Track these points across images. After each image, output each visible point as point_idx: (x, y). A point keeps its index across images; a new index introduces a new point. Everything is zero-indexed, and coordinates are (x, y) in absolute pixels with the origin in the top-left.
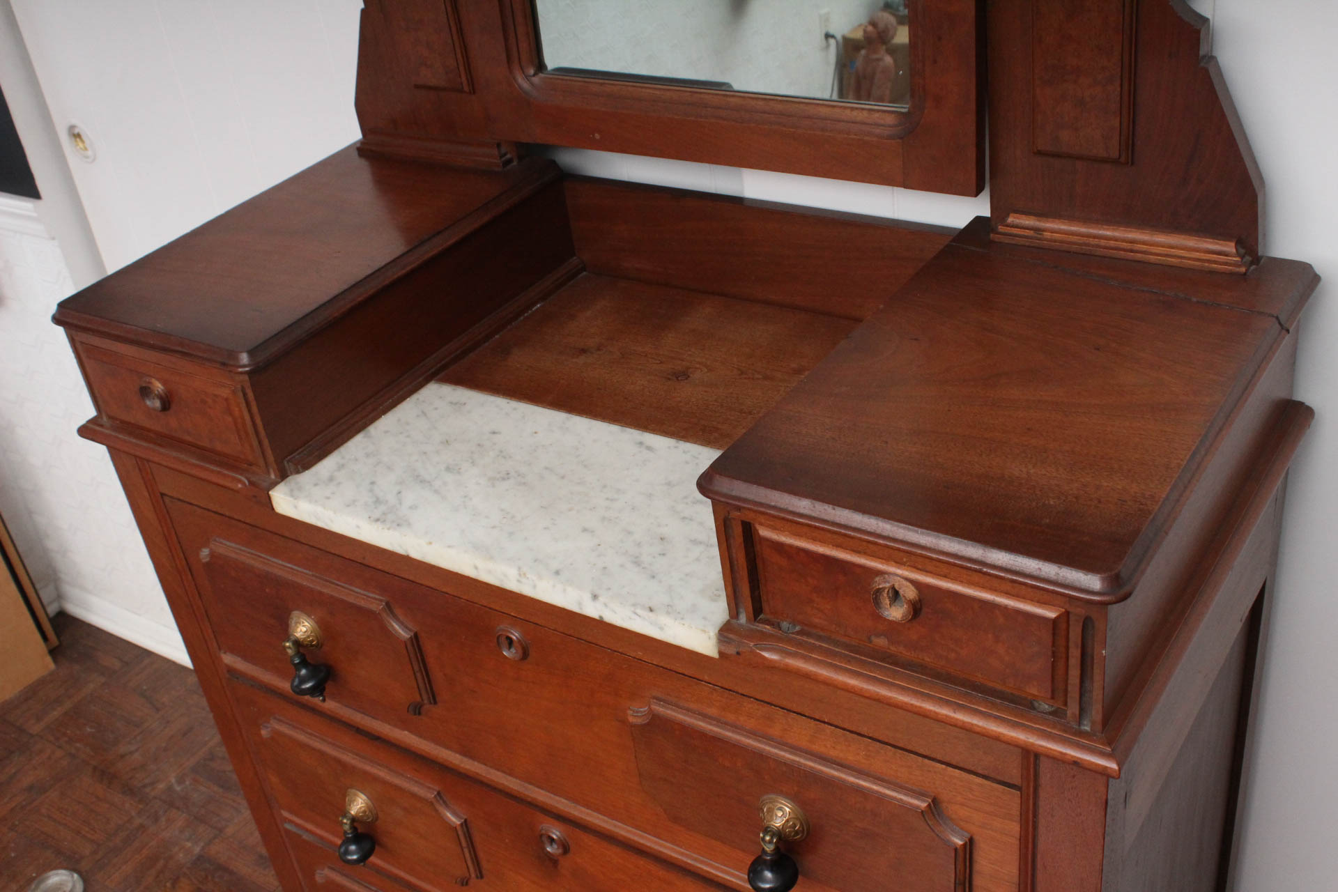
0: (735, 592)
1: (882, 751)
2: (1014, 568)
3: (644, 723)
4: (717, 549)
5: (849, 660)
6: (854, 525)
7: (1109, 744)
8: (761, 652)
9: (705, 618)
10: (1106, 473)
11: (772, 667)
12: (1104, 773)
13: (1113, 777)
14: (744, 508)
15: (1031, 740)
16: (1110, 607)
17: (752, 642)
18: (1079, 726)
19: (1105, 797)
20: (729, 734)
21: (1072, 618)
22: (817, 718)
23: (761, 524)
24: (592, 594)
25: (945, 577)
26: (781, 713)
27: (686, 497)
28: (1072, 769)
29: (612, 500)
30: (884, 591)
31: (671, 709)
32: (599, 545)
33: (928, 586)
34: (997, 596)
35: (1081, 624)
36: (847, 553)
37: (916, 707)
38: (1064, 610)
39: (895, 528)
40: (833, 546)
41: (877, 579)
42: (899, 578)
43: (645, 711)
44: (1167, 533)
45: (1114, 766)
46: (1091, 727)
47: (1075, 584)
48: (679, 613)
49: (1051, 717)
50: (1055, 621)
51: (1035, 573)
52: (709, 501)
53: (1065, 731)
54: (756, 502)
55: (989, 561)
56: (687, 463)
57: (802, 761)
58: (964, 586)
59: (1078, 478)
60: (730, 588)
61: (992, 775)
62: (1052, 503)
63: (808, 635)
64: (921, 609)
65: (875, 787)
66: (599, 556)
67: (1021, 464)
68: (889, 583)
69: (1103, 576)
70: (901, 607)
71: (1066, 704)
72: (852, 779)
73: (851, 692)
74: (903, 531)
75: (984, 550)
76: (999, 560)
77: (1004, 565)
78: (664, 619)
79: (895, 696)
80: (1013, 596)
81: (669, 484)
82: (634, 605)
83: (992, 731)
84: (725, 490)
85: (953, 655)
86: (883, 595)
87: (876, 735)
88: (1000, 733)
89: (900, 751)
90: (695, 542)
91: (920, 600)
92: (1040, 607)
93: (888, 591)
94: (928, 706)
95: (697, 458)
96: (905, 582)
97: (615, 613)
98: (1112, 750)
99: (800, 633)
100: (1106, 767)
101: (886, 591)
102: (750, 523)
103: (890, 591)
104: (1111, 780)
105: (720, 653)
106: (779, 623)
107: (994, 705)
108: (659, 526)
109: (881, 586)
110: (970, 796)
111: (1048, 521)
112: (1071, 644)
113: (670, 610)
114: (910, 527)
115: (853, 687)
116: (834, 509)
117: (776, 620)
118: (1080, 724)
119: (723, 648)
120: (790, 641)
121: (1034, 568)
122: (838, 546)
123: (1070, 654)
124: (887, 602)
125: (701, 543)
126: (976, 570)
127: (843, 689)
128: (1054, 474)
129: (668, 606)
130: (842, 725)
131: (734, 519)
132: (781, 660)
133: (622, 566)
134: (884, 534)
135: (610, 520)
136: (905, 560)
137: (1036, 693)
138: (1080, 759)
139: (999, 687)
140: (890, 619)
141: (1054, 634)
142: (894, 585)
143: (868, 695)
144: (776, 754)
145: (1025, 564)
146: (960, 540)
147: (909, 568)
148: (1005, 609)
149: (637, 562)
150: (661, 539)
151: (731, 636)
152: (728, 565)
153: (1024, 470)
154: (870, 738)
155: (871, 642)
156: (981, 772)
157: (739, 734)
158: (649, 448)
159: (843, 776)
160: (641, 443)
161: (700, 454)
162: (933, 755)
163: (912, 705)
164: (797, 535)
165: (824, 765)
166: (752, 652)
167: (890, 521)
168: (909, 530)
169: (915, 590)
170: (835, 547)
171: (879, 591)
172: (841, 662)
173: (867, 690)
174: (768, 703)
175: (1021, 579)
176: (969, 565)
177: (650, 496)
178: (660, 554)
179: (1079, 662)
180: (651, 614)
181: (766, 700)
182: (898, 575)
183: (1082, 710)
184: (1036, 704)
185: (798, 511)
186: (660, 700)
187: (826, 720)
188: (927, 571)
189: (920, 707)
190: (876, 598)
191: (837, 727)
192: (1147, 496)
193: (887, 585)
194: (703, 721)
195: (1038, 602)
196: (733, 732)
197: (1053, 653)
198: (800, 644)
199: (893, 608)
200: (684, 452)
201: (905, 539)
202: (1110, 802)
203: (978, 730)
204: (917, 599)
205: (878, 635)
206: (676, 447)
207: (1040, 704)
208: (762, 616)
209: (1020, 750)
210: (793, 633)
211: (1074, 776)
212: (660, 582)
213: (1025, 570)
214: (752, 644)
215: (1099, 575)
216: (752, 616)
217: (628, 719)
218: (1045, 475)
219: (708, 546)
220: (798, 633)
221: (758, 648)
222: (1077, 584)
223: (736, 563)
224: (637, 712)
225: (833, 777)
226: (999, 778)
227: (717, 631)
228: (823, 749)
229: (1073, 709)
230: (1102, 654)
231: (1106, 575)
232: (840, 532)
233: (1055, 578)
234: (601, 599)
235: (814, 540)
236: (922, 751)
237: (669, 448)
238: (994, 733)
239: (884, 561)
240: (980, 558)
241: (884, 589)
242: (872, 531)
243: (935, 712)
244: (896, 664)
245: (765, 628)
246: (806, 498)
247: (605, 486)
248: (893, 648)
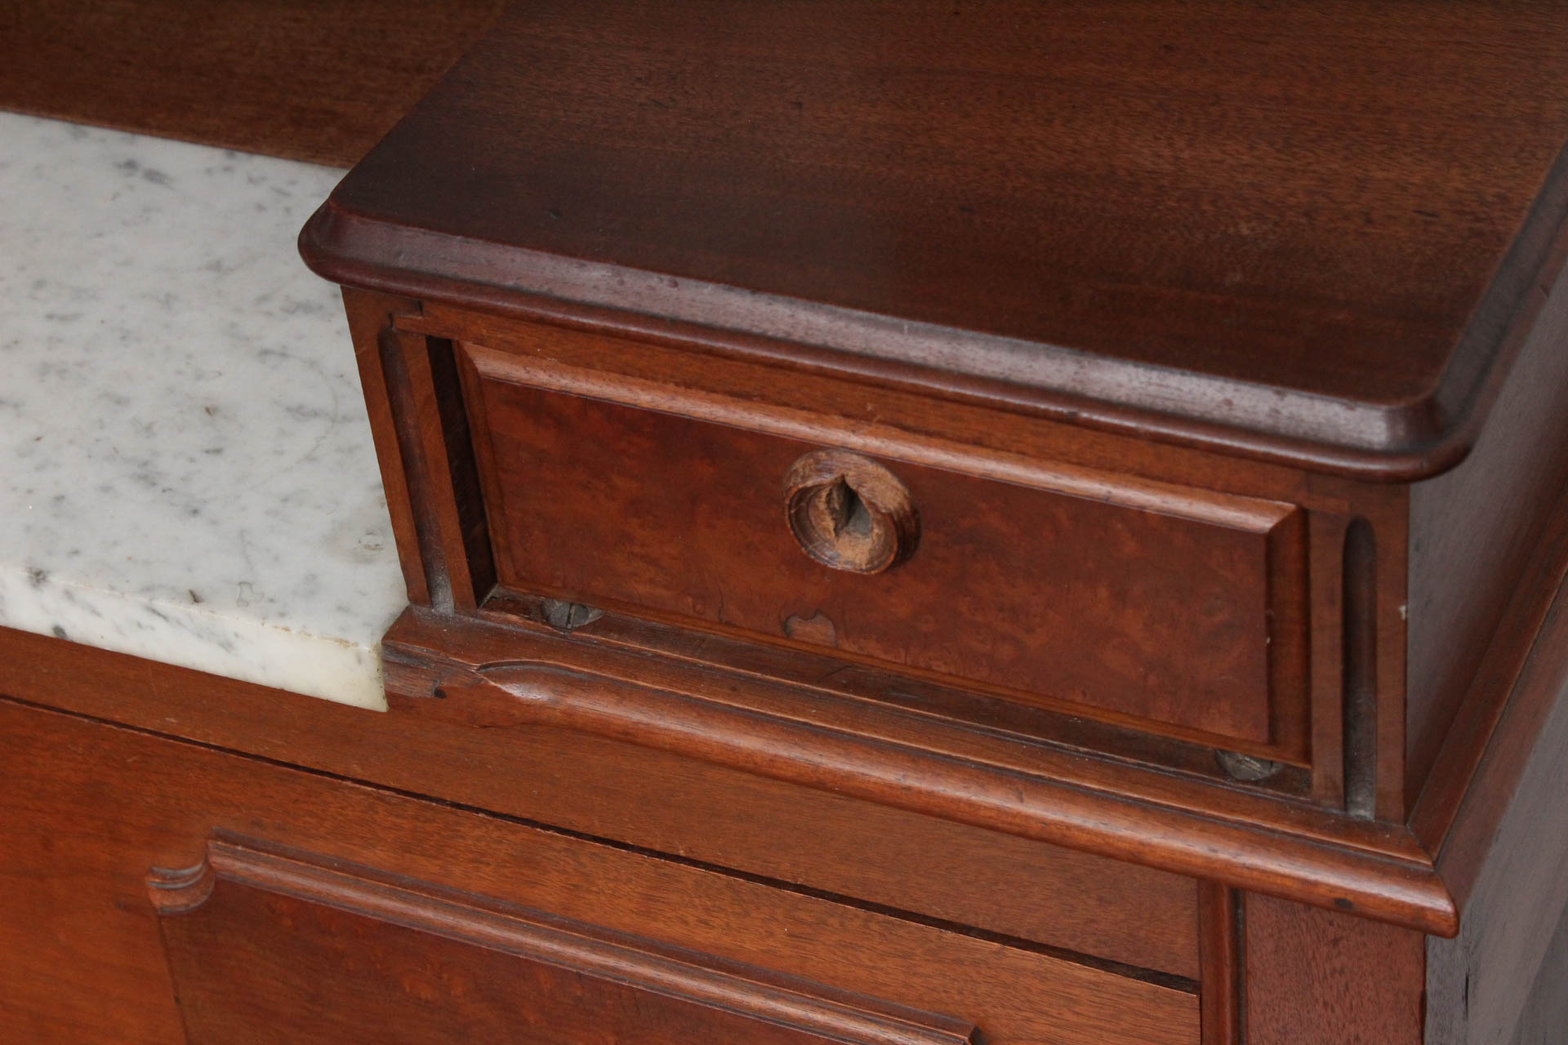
0: (420, 531)
1: (831, 921)
2: (1159, 404)
3: (193, 905)
4: (366, 425)
5: (735, 686)
6: (732, 322)
7: (1425, 848)
8: (499, 686)
9: (342, 609)
10: (1378, 148)
11: (535, 723)
12: (1418, 925)
13: (1441, 934)
14: (431, 299)
15: (1224, 856)
16: (1414, 488)
17: (476, 661)
18: (1346, 809)
19: (1418, 989)
20: (428, 914)
21: (1315, 525)
22: (658, 848)
23: (480, 341)
24: (30, 570)
25: (977, 443)
26: (562, 845)
27: (264, 299)
28: (1331, 923)
29: (64, 319)
30: (817, 495)
31: (266, 862)
32: (38, 439)
33: (936, 474)
34: (1116, 484)
35: (1341, 539)
36: (713, 402)
37: (920, 792)
38: (1290, 506)
39: (842, 324)
40: (677, 384)
41: (798, 465)
42: (855, 457)
43: (195, 875)
44: (1546, 291)
45: (1442, 904)
46: (1377, 810)
47: (1321, 435)
48: (272, 600)
49: (1270, 791)
50: (1270, 539)
51: (1216, 414)
52: (336, 288)
53: (1308, 825)
54: (465, 281)
55: (1094, 391)
56: (260, 208)
57: (625, 965)
58: (1027, 466)
59: (1309, 164)
60: (406, 523)
61: (1124, 957)
62: (1245, 231)
63: (624, 629)
64: (917, 537)
65: (819, 1017)
66: (40, 468)
67: (1156, 138)
68: (830, 471)
69: (1394, 407)
70: (865, 534)
71: (1307, 755)
72: (756, 1001)
73: (742, 770)
74: (862, 330)
75: (1079, 362)
76: (1120, 385)
77: (1134, 399)
78: (232, 621)
79: (862, 770)
80: (1161, 479)
81: (217, 266)
82: (148, 589)
83: (1121, 839)
84: (378, 257)
85: (1006, 651)
86: (816, 508)
87: (814, 882)
88: (1141, 843)
89: (880, 917)
90: (301, 413)
91: (914, 511)
92: (1230, 504)
93: (829, 495)
94: (951, 789)
95: (287, 195)
96: (871, 468)
97: (98, 614)
98: (1435, 864)
99: (601, 627)
100: (1423, 909)
101: (824, 494)
102: (449, 342)
103: (835, 495)
104: (1430, 937)
105: (391, 697)
106: (541, 607)
107: (1122, 775)
108: (199, 377)
109: (810, 483)
110: (1069, 1016)
111: (1238, 278)
112: (1317, 595)
113: (245, 593)
114: (882, 318)
115: (750, 755)
116: (675, 285)
117: (531, 598)
118: (1346, 802)
119: (397, 685)
120: (573, 650)
121: (1212, 400)
122: (690, 385)
123: (1314, 623)
124: (830, 524)
125: (315, 414)
126: (1059, 419)
127: (723, 764)
128: (1246, 159)
129: (240, 583)
130: (722, 862)
131: (406, 333)
132: (557, 702)
133: (106, 489)
134: (812, 341)
135: (64, 371)
136: (870, 407)
137: (1230, 733)
138: (1353, 892)
139: (1131, 726)
140: (840, 567)
141: (1270, 573)
142: (843, 476)
143: (789, 774)
144: (556, 953)
145: (1190, 392)
146: (1015, 341)
147: (883, 427)
148: (1136, 517)
149: (147, 477)
150: (208, 410)
151: (417, 649)
152: (397, 462)
153: (1167, 152)
154: (800, 888)
155: (788, 634)
156: (1091, 951)
157: (453, 910)
158: (154, 176)
159: (736, 996)
160: (130, 165)
161: (293, 183)
162: (970, 920)
163: (908, 788)
164: (576, 365)
165: (681, 972)
166: (477, 686)
167: (827, 307)
168: (878, 325)
169: (899, 486)
170: (682, 389)
171: (805, 496)
172: (714, 694)
173: (790, 762)
174: (526, 821)
175: (1182, 433)
176: (1042, 406)
177: (168, 301)
178: (207, 452)
179: (1338, 641)
180: (194, 610)
181: (518, 813)
182: (852, 450)
183: (1350, 766)
184: (1229, 762)
185: (578, 296)
186: (231, 840)
187: (682, 853)
188: (929, 434)
189: (931, 794)
190: (797, 513)
191: (710, 867)
192: (1490, 199)
193: (828, 478)
194: (357, 887)
195: (1225, 490)
196: (436, 907)
197: (1269, 621)
198: (603, 657)
199: (845, 538)
200: (251, 180)
201: (868, 351)
202: (1431, 1002)
203: (1083, 839)
204: (907, 508)
205: (807, 617)
206: (227, 169)
207: (1239, 761)
208: (495, 591)
209: (1193, 884)
210: (581, 629)
211: (1336, 942)
212: (214, 523)
213: (1188, 407)
214: (474, 667)
215: (1384, 407)
216: (469, 591)
217: (150, 902)
218: (1222, 162)
219: (339, 420)
220: (594, 627)
221: (489, 676)
222: (1329, 435)
223: (417, 451)
224: (174, 879)
225: (709, 999)
226: (1139, 962)
227: (378, 638)
228: (676, 931)
229: (1326, 765)
230: (1399, 614)
231: (1402, 404)
232: (696, 345)
233: (1270, 422)
234: (57, 580)
235: (625, 372)
236: (936, 912)
237: (209, 171)
238: (1126, 846)
239: (813, 416)
240: (1070, 385)
241: (819, 488)
242: (781, 335)
243: (970, 804)
244: (857, 686)
245: (509, 622)
246: (599, 261)
247: (40, 284)
248: (848, 646)
